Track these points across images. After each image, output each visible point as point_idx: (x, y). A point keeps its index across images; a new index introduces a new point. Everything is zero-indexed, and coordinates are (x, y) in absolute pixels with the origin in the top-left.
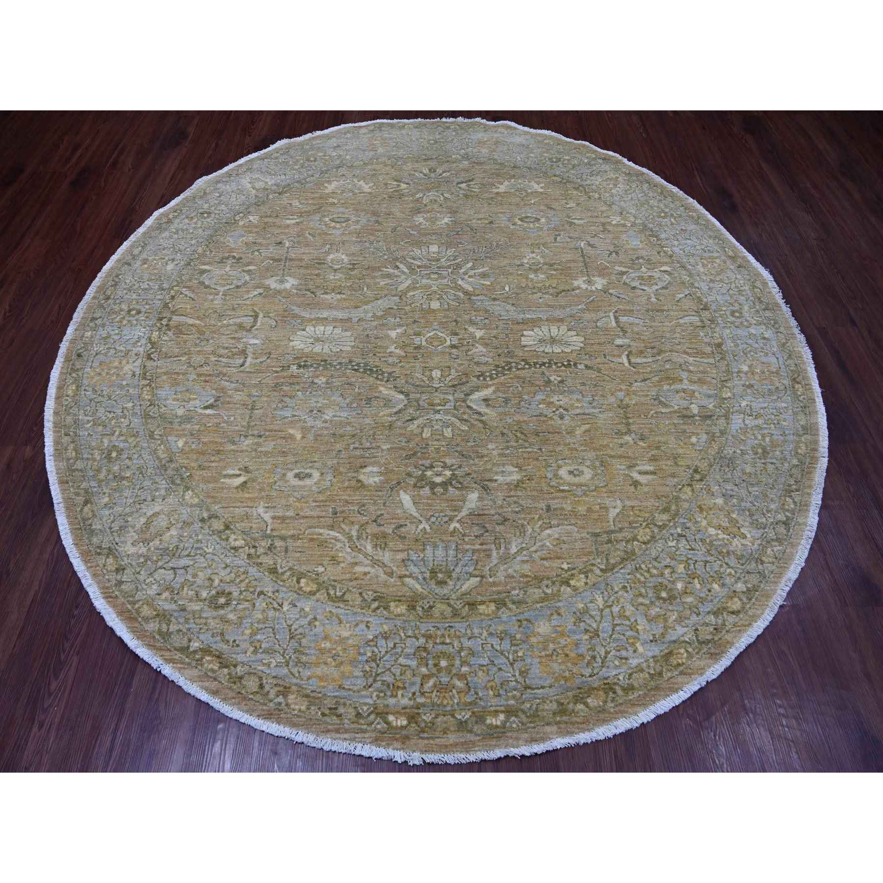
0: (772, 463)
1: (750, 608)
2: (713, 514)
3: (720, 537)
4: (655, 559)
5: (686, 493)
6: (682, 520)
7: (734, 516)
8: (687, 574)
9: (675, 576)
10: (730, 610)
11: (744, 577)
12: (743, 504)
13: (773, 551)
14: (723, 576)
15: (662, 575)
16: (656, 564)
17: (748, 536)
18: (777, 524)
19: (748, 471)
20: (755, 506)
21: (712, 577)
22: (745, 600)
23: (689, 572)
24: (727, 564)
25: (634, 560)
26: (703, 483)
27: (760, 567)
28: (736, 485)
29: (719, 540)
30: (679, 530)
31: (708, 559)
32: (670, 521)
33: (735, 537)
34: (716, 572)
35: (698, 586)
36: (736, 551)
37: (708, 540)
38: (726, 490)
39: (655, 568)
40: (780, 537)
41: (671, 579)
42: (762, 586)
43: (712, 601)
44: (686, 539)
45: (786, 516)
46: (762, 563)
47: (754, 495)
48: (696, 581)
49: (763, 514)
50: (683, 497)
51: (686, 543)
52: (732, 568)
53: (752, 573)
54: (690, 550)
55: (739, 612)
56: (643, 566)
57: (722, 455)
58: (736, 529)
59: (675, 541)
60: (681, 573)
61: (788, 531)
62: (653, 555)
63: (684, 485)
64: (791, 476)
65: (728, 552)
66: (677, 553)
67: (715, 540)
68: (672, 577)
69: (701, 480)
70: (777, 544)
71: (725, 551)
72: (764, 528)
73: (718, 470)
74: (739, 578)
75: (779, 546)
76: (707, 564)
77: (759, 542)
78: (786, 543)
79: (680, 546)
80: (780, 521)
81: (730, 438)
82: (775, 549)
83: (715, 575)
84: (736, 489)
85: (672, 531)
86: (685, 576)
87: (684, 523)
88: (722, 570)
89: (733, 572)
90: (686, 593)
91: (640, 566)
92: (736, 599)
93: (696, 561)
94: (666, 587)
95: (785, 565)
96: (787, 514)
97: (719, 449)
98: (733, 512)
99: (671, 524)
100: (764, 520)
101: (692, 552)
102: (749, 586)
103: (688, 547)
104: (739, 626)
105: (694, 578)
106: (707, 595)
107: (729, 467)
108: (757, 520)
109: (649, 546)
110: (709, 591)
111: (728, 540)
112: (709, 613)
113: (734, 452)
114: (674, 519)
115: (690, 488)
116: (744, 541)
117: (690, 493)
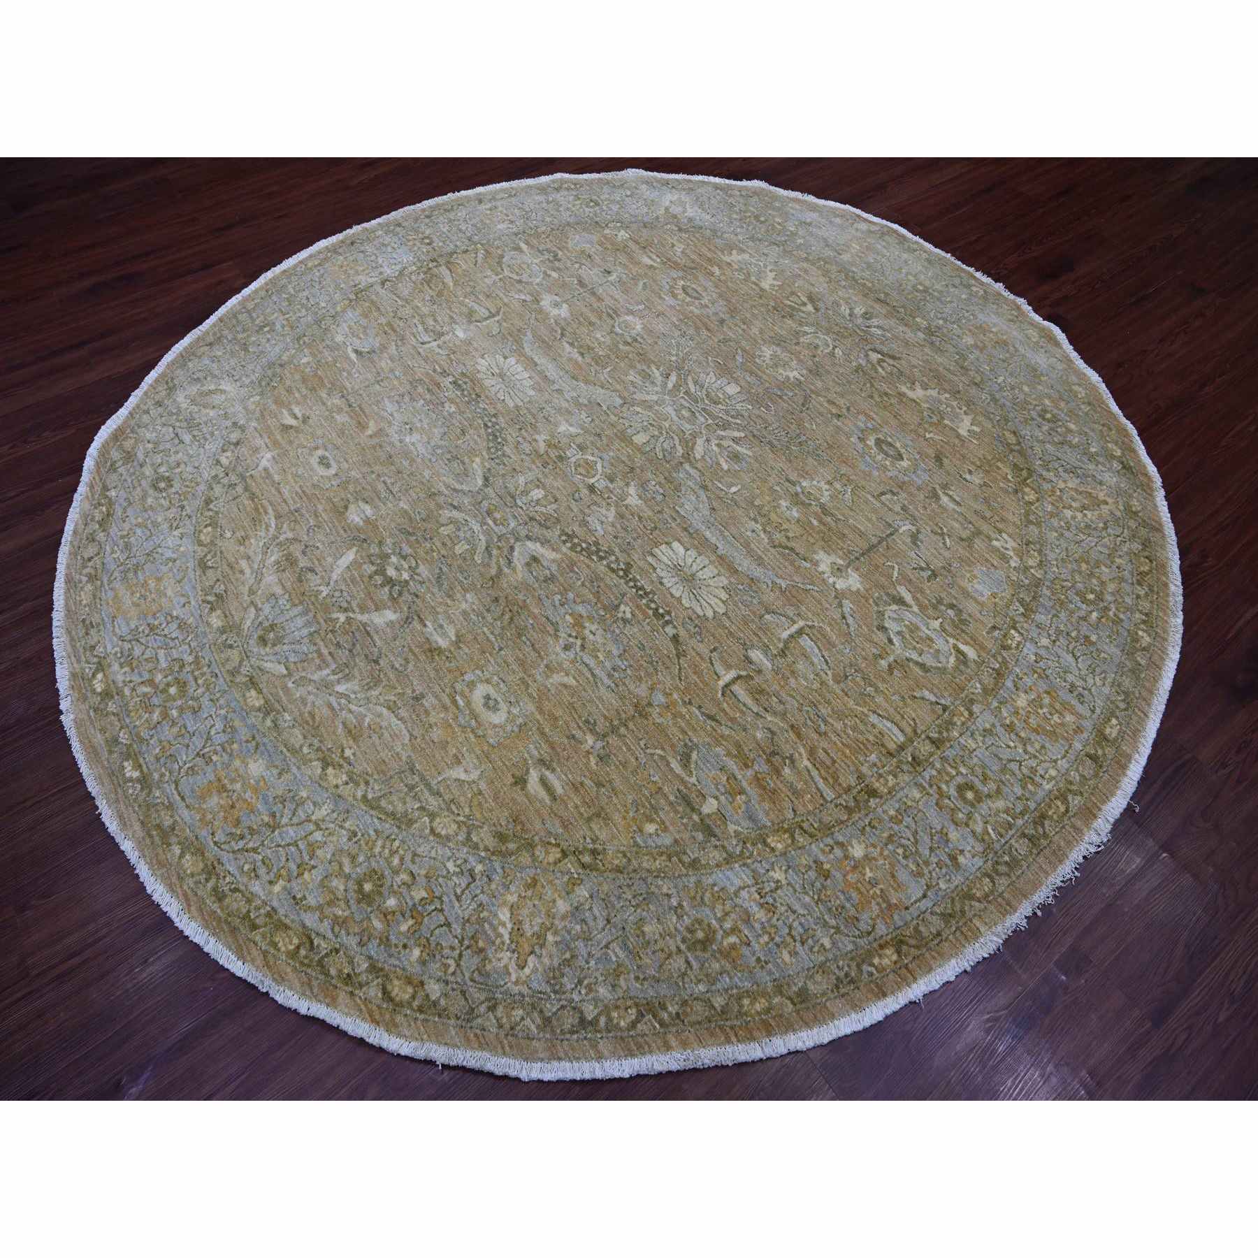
0: (688, 962)
1: (406, 1015)
2: (534, 905)
3: (501, 930)
4: (415, 855)
5: (547, 853)
6: (497, 865)
7: (550, 938)
8: (414, 905)
9: (404, 890)
10: (389, 988)
11: (453, 990)
12: (580, 944)
13: (523, 1019)
14: (438, 957)
15: (396, 872)
16: (408, 857)
17: (527, 971)
18: (574, 1008)
19: (646, 929)
20: (588, 963)
21: (428, 940)
22: (416, 1004)
23: (420, 908)
24: (460, 955)
25: (399, 827)
26: (580, 871)
27: (483, 1009)
28: (608, 921)
29: (495, 929)
30: (479, 868)
31: (454, 926)
32: (486, 849)
33: (513, 952)
34: (438, 944)
35: (404, 928)
36: (490, 961)
37: (485, 914)
38: (591, 909)
39: (402, 859)
40: (554, 1022)
41: (395, 887)
42: (452, 1022)
43: (391, 956)
44: (469, 884)
45: (596, 1019)
46: (492, 1008)
47: (606, 954)
48: (411, 922)
49: (580, 982)
50: (537, 853)
51: (463, 885)
52: (458, 965)
53: (466, 999)
54: (456, 894)
55: (391, 1000)
56: (397, 843)
57: (649, 880)
58: (527, 949)
59: (457, 870)
60: (412, 898)
61: (572, 1032)
62: (420, 850)
63: (558, 845)
64: (685, 1003)
65: (481, 950)
66: (440, 880)
67: (491, 924)
68: (399, 887)
69: (584, 866)
70: (539, 1021)
71: (481, 944)
72: (555, 992)
73: (618, 883)
74: (447, 983)
75: (538, 1027)
76: (444, 928)
77: (525, 990)
78: (548, 1036)
79: (454, 878)
80: (582, 1013)
81: (693, 879)
82: (528, 1022)
83: (433, 945)
84: (601, 924)
85: (471, 859)
86: (410, 903)
87: (495, 870)
88: (446, 951)
89: (452, 969)
90: (385, 916)
91: (395, 840)
92: (410, 990)
93: (442, 910)
94: (381, 886)
95: (507, 1048)
96: (603, 1020)
97: (659, 871)
98: (556, 933)
99: (483, 854)
100: (569, 986)
101: (453, 898)
102: (443, 1002)
103: (459, 891)
104: (366, 1006)
105: (413, 917)
106: (396, 946)
107: (634, 897)
108: (563, 975)
109: (431, 838)
110: (405, 946)
111: (503, 943)
112: (370, 958)
113: (669, 896)
114: (493, 854)
115: (559, 856)
116: (512, 968)
117: (551, 859)
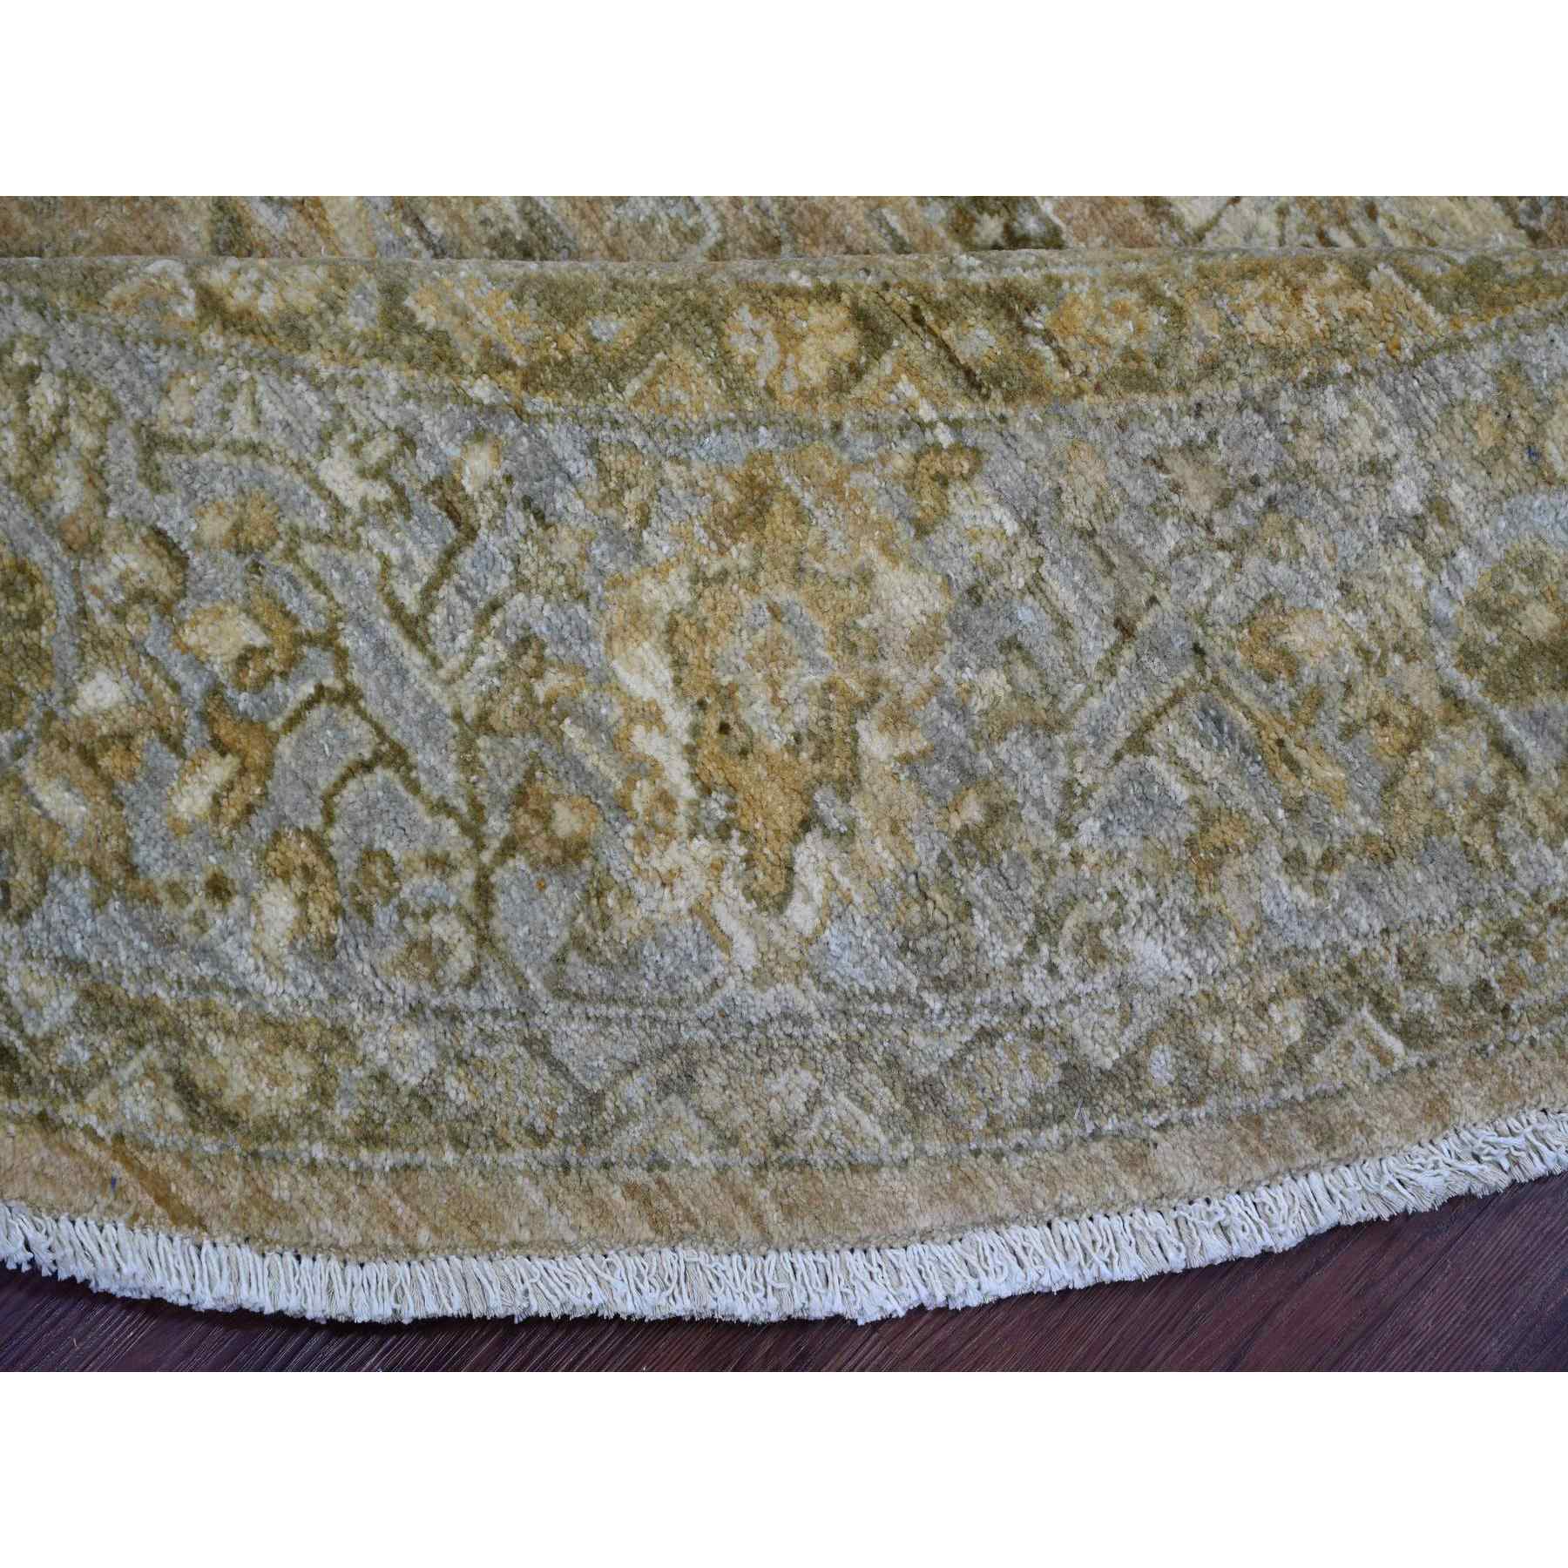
0: (1503, 748)
2: (776, 613)
3: (645, 741)
4: (152, 441)
5: (790, 339)
6: (563, 443)
7: (876, 744)
8: (215, 690)
9: (143, 626)
10: (203, 1077)
11: (490, 1039)
14: (384, 916)
15: (87, 547)
16: (125, 459)
17: (801, 914)
18: (1036, 1036)
19: (1297, 638)
20: (1067, 831)
21: (319, 844)
22: (341, 1114)
23: (244, 701)
24: (484, 890)
26: (962, 409)
27: (637, 1090)
28: (1126, 629)
29: (617, 743)
30: (478, 467)
31: (424, 757)
32: (495, 362)
33: (723, 832)
34: (369, 855)
35: (192, 801)
36: (627, 896)
37: (552, 683)
39: (95, 474)
41: (103, 620)
43: (167, 940)
44: (451, 553)
45: (1134, 1060)
47: (1143, 777)
48: (218, 771)
50: (742, 346)
51: (425, 567)
52: (485, 940)
53: (557, 1066)
54: (397, 611)
55: (227, 1120)
56: (46, 392)
58: (785, 813)
59: (380, 492)
60: (198, 662)
62: (172, 412)
63: (834, 293)
64: (1509, 935)
65: (574, 851)
66: (310, 552)
67: (595, 725)
68: (120, 614)
69: (972, 381)
71: (566, 822)
72: (943, 984)
73: (1142, 440)
74: (453, 1016)
76: (381, 774)
77: (808, 1000)
79: (373, 535)
80: (1069, 1046)
83: (348, 861)
85: (432, 425)
86: (194, 688)
87: (557, 465)
88: (419, 885)
89: (462, 958)
90: (89, 759)
92: (300, 1066)
93: (350, 696)
94: (34, 620)
96: (1162, 1061)
98: (898, 720)
99: (482, 390)
100: (1002, 951)
101: (392, 633)
103: (409, 596)
104: (128, 1163)
105: (220, 747)
106: (177, 892)
108: (965, 908)
110: (218, 889)
111: (666, 800)
114: (530, 381)
115: (846, 344)
116: (731, 909)
117: (814, 370)
